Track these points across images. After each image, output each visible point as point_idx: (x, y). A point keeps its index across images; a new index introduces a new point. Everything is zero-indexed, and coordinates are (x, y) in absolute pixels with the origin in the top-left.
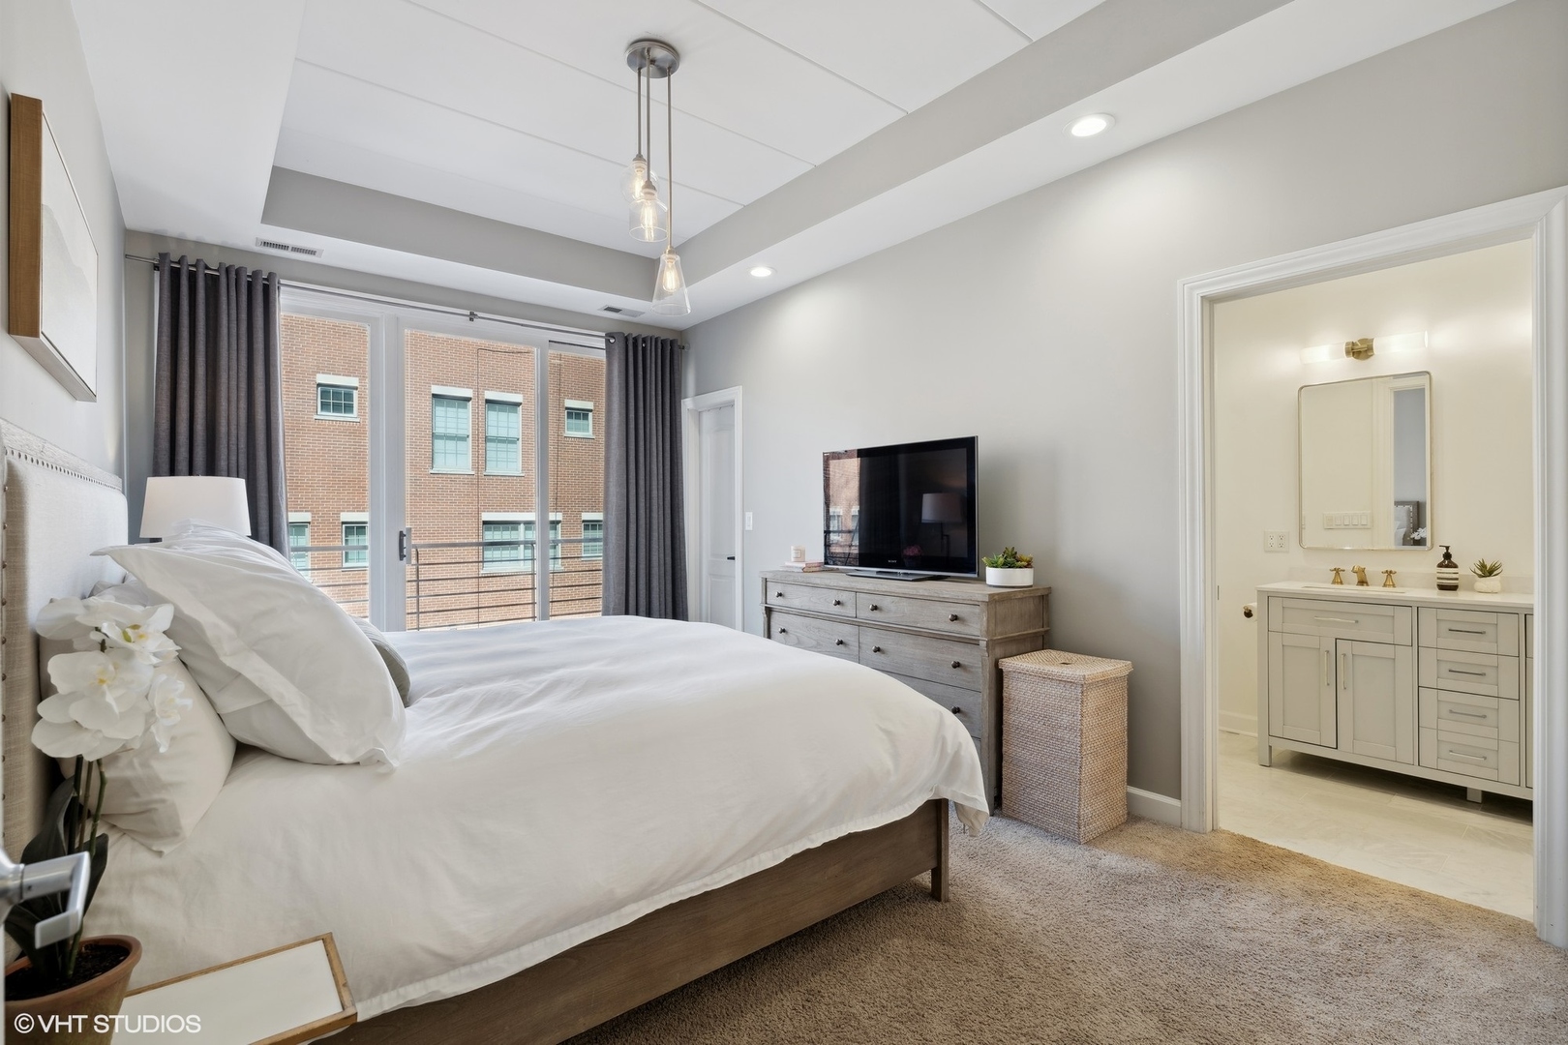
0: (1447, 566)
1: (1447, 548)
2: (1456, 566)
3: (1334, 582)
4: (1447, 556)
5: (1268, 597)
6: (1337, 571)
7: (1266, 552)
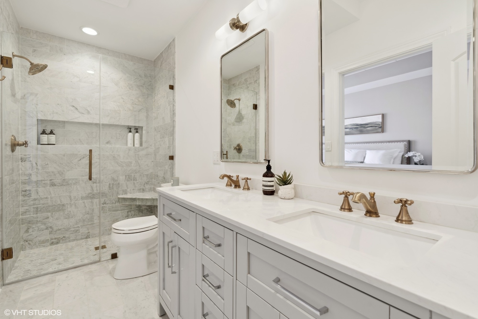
0: (269, 176)
1: (269, 161)
4: (269, 168)
5: (160, 195)
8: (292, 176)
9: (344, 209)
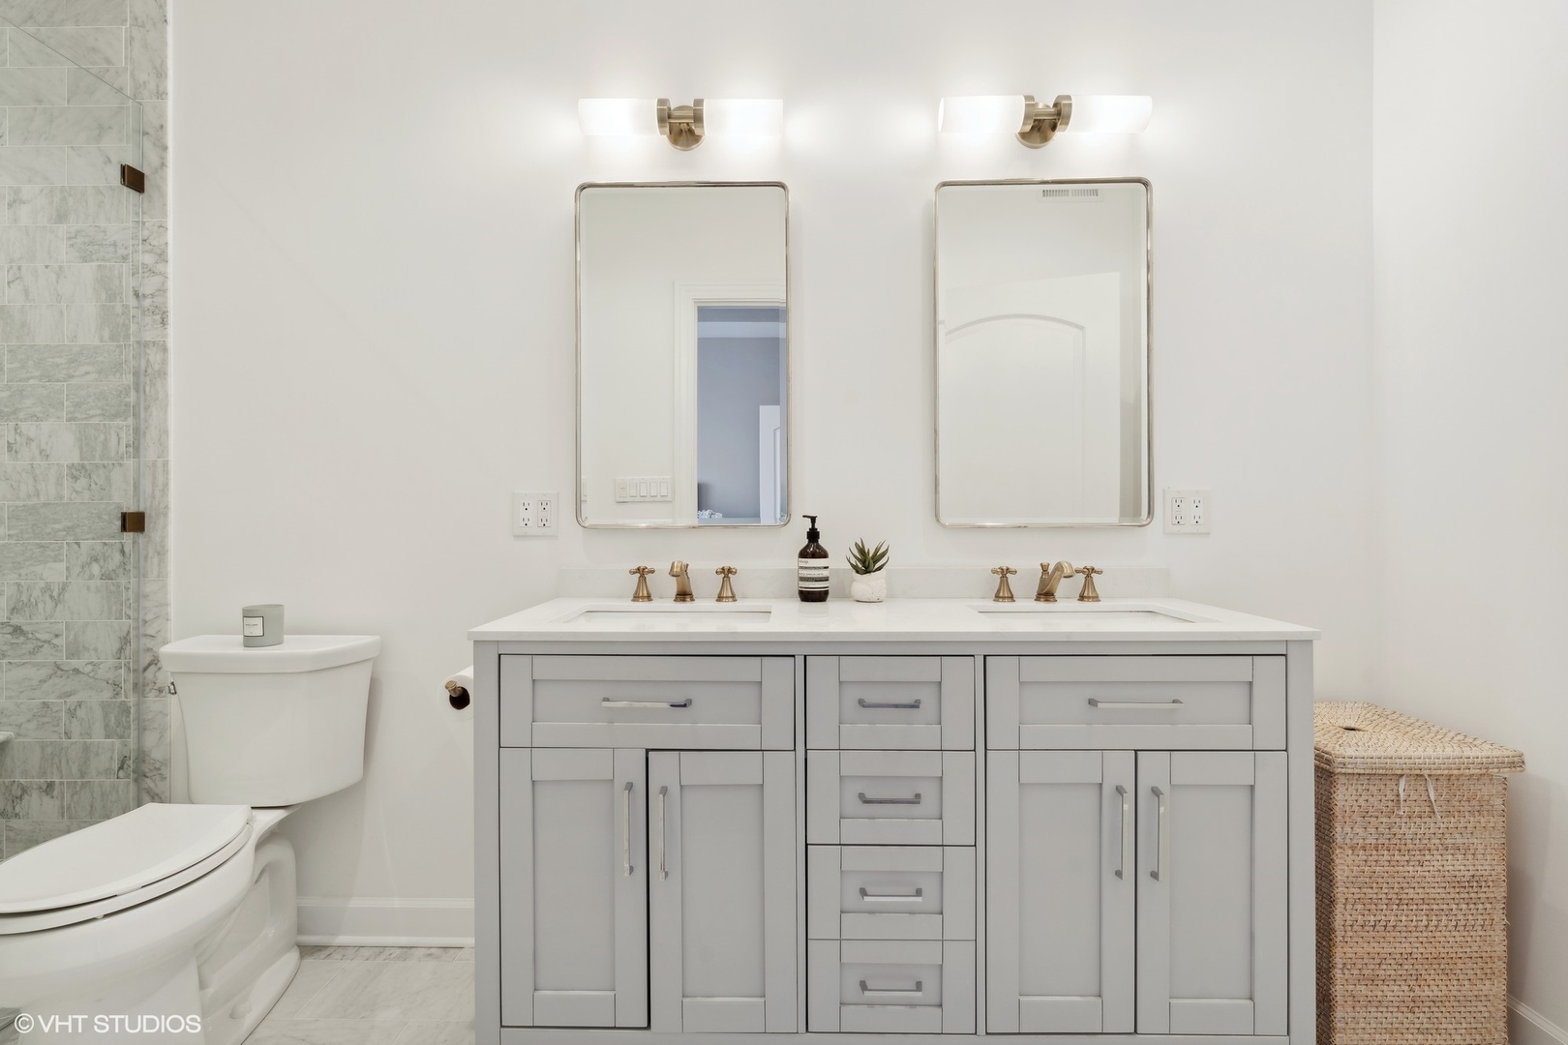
0: (814, 556)
1: (813, 519)
2: (825, 555)
3: (636, 598)
4: (813, 535)
5: (498, 654)
6: (642, 572)
7: (517, 537)
8: (887, 550)
9: (1004, 598)
